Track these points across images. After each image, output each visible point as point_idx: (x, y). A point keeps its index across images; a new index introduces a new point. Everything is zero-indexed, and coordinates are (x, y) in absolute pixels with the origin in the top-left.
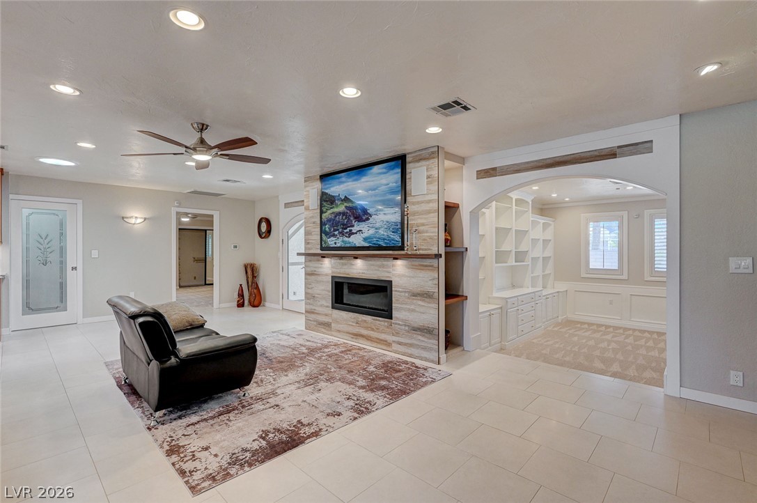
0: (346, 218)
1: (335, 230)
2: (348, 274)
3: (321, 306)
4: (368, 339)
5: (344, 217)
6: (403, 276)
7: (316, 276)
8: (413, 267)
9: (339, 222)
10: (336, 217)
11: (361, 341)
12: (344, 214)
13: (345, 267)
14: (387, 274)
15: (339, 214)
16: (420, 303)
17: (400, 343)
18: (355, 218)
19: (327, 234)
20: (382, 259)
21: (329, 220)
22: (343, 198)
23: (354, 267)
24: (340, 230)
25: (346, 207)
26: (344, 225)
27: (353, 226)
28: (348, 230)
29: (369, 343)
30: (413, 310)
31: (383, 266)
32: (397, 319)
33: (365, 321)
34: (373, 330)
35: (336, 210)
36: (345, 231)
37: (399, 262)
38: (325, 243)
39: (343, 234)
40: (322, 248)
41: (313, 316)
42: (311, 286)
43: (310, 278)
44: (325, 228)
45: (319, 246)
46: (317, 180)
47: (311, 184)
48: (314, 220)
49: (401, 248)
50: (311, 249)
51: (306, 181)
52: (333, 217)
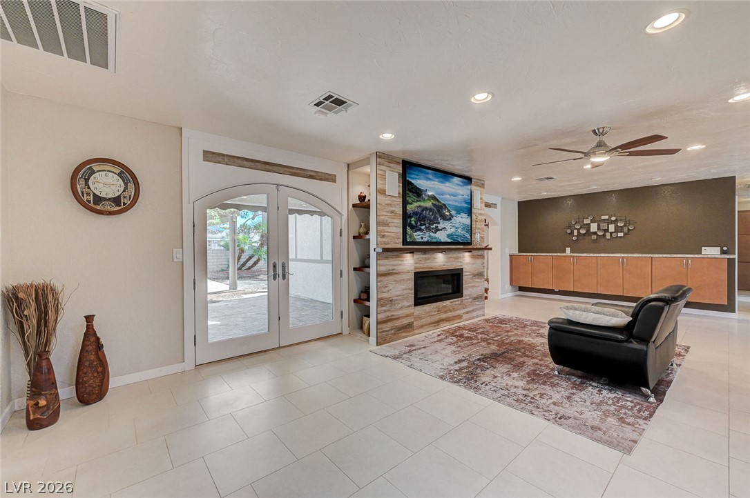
0: (432, 215)
1: (421, 225)
2: (431, 268)
3: (401, 308)
4: (447, 321)
5: (431, 213)
6: (469, 263)
7: (395, 276)
8: (473, 257)
9: (426, 217)
10: (422, 211)
11: (442, 325)
12: (431, 210)
13: (428, 261)
14: (460, 264)
15: (426, 209)
16: (477, 280)
17: (467, 313)
18: (441, 216)
19: (412, 227)
20: (457, 253)
21: (415, 213)
22: (430, 195)
23: (437, 260)
24: (427, 225)
25: (432, 203)
26: (431, 220)
27: (439, 223)
28: (434, 226)
29: (448, 324)
30: (474, 286)
31: (457, 258)
32: (466, 295)
33: (445, 306)
34: (451, 311)
35: (422, 204)
36: (432, 227)
37: (467, 254)
38: (411, 237)
39: (430, 230)
40: (405, 242)
41: (390, 324)
42: (387, 289)
43: (386, 278)
44: (411, 221)
45: (401, 240)
46: (398, 163)
47: (388, 164)
48: (392, 209)
49: (470, 244)
50: (388, 243)
51: (380, 157)
52: (419, 210)
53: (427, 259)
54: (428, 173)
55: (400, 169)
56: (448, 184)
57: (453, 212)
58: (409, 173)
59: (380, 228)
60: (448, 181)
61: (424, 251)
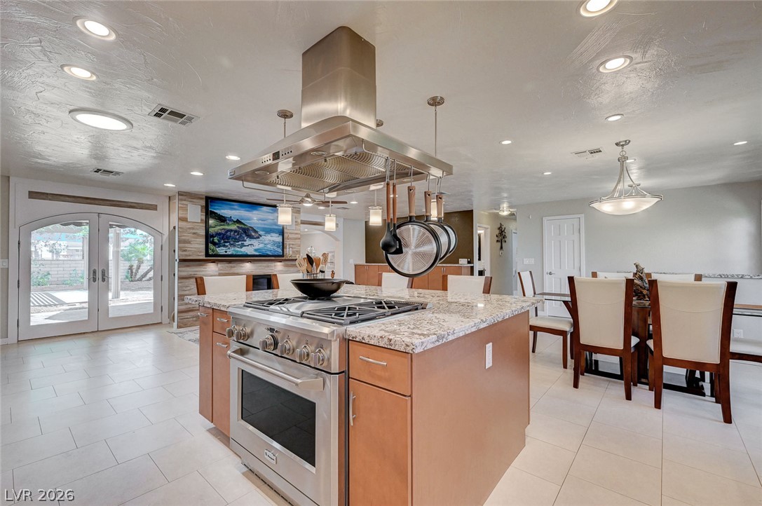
0: (238, 235)
1: (225, 242)
5: (236, 234)
6: (281, 271)
8: (286, 266)
9: (230, 236)
10: (226, 232)
12: (235, 231)
15: (231, 231)
18: (247, 236)
19: (214, 244)
20: (267, 263)
21: (218, 234)
22: (235, 220)
24: (232, 242)
25: (238, 227)
26: (235, 239)
27: (245, 241)
31: (268, 267)
35: (226, 227)
37: (279, 264)
38: (213, 250)
40: (207, 254)
41: (191, 314)
42: (189, 288)
43: (187, 281)
44: (213, 240)
45: (204, 253)
46: (201, 199)
47: (189, 200)
48: (194, 231)
49: (283, 256)
50: (190, 256)
51: (182, 195)
52: (223, 232)
53: (232, 267)
54: (233, 205)
55: (203, 203)
56: (255, 212)
57: (261, 233)
58: (211, 206)
59: (181, 245)
60: (256, 210)
61: (230, 262)
